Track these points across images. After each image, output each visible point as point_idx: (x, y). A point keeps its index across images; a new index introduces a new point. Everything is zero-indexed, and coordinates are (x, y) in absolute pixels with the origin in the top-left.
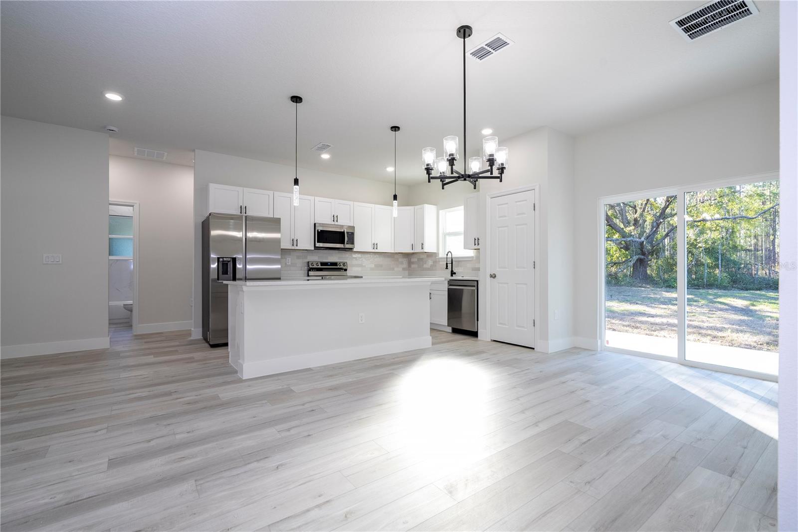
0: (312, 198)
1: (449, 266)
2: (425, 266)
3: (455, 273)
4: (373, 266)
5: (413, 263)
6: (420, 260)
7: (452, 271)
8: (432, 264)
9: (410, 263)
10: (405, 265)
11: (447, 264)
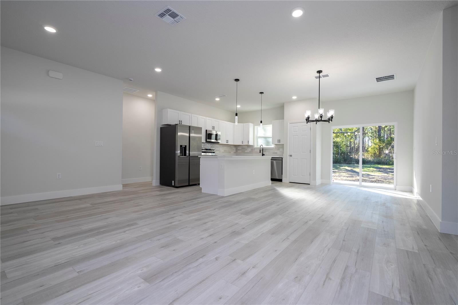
0: (205, 118)
1: (261, 151)
2: (246, 151)
3: (264, 155)
4: (223, 151)
5: (239, 150)
6: (243, 148)
7: (263, 154)
8: (250, 150)
9: (237, 150)
10: (235, 151)
11: (260, 150)
